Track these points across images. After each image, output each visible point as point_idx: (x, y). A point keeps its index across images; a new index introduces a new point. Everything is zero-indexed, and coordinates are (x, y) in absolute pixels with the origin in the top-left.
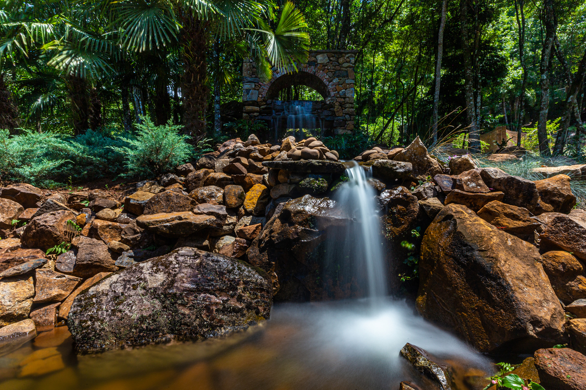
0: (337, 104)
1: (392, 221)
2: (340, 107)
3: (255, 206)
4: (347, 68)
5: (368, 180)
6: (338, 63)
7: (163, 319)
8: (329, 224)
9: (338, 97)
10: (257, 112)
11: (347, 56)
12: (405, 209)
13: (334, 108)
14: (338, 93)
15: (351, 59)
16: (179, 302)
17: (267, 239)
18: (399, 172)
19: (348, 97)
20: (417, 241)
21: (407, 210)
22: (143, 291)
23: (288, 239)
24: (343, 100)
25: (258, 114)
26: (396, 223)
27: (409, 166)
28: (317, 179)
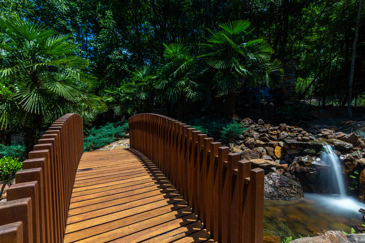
0: (285, 88)
1: (345, 167)
2: (286, 89)
3: (280, 156)
4: (290, 68)
5: (334, 151)
6: (285, 65)
7: (276, 193)
8: (320, 168)
9: (285, 84)
10: (238, 94)
11: (291, 61)
12: (351, 163)
13: (283, 90)
14: (285, 82)
15: (293, 63)
16: (279, 189)
17: (294, 170)
18: (347, 148)
19: (291, 84)
20: (358, 176)
21: (352, 163)
22: (268, 185)
23: (304, 171)
24: (288, 85)
25: (239, 95)
26: (347, 168)
27: (351, 146)
28: (311, 150)
